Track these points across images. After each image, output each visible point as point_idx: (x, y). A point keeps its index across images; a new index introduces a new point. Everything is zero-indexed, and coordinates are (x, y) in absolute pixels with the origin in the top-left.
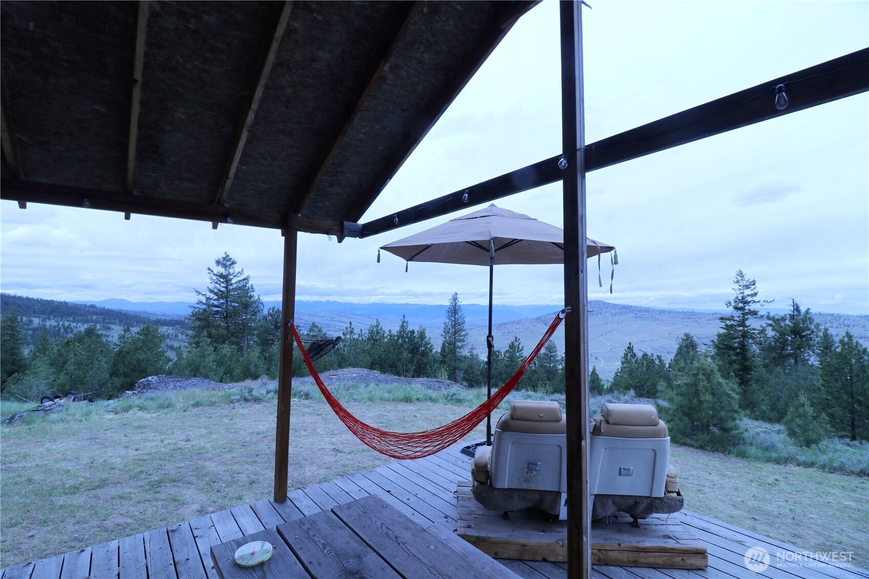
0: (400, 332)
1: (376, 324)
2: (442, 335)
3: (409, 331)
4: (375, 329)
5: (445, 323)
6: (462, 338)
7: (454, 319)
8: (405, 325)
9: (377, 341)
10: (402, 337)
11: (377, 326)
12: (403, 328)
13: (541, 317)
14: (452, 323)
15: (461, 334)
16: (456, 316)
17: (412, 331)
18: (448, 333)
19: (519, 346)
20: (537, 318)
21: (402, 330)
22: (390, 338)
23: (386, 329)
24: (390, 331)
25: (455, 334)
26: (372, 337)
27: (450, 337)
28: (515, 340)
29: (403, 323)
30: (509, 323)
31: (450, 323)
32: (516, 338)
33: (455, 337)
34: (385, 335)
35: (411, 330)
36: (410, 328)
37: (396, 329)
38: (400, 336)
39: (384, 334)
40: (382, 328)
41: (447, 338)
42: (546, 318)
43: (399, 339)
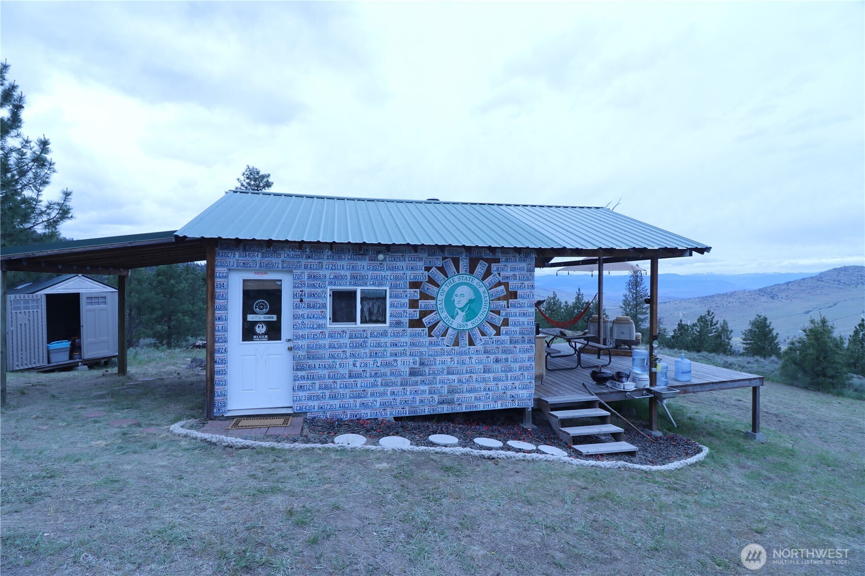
0: (576, 303)
1: (553, 296)
2: (622, 307)
3: (584, 303)
4: (552, 301)
5: (625, 296)
6: (644, 311)
7: (635, 291)
8: (580, 297)
9: (554, 311)
10: (578, 308)
11: (554, 298)
12: (579, 300)
13: (765, 289)
14: (633, 296)
15: (644, 307)
16: (638, 289)
17: (587, 303)
18: (629, 305)
19: (712, 320)
20: (760, 290)
21: (578, 301)
22: (566, 309)
23: (563, 302)
24: (566, 303)
25: (637, 306)
26: (549, 307)
27: (631, 310)
28: (707, 313)
29: (578, 295)
30: (719, 295)
31: (631, 296)
32: (709, 312)
33: (636, 310)
34: (562, 306)
35: (586, 301)
36: (586, 300)
37: (571, 301)
38: (575, 306)
39: (560, 305)
40: (558, 300)
41: (628, 310)
42: (772, 289)
43: (574, 309)
